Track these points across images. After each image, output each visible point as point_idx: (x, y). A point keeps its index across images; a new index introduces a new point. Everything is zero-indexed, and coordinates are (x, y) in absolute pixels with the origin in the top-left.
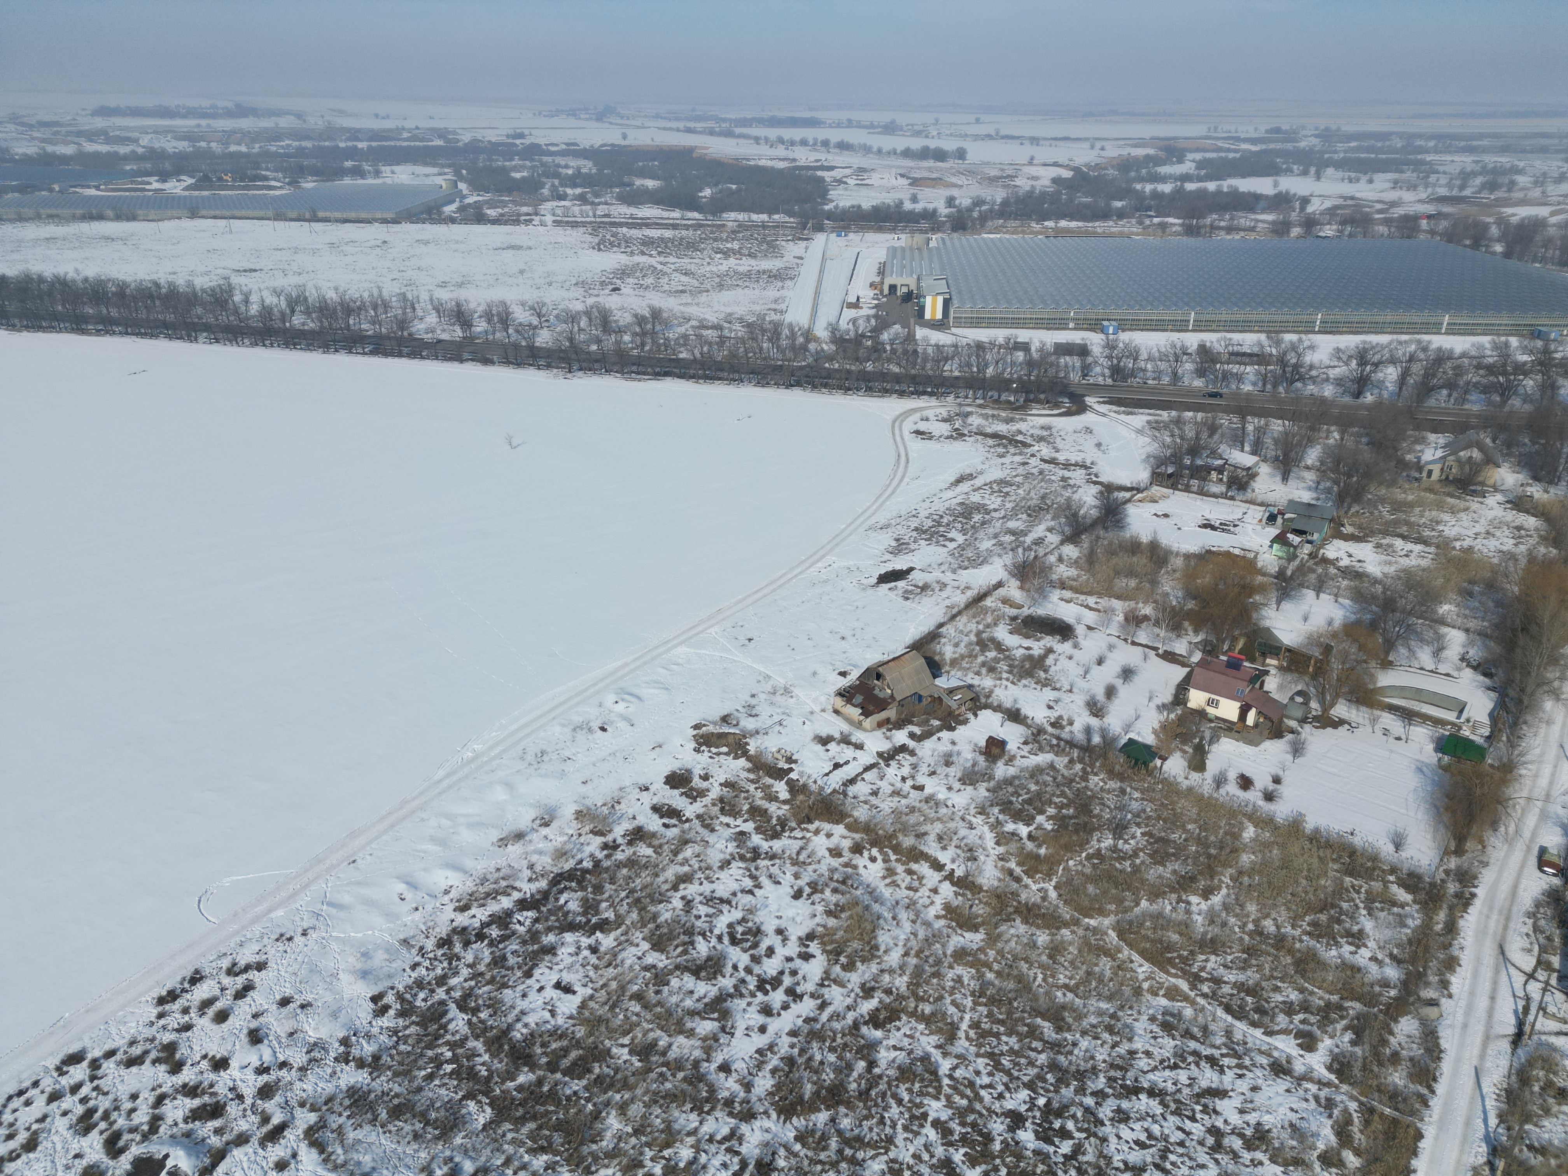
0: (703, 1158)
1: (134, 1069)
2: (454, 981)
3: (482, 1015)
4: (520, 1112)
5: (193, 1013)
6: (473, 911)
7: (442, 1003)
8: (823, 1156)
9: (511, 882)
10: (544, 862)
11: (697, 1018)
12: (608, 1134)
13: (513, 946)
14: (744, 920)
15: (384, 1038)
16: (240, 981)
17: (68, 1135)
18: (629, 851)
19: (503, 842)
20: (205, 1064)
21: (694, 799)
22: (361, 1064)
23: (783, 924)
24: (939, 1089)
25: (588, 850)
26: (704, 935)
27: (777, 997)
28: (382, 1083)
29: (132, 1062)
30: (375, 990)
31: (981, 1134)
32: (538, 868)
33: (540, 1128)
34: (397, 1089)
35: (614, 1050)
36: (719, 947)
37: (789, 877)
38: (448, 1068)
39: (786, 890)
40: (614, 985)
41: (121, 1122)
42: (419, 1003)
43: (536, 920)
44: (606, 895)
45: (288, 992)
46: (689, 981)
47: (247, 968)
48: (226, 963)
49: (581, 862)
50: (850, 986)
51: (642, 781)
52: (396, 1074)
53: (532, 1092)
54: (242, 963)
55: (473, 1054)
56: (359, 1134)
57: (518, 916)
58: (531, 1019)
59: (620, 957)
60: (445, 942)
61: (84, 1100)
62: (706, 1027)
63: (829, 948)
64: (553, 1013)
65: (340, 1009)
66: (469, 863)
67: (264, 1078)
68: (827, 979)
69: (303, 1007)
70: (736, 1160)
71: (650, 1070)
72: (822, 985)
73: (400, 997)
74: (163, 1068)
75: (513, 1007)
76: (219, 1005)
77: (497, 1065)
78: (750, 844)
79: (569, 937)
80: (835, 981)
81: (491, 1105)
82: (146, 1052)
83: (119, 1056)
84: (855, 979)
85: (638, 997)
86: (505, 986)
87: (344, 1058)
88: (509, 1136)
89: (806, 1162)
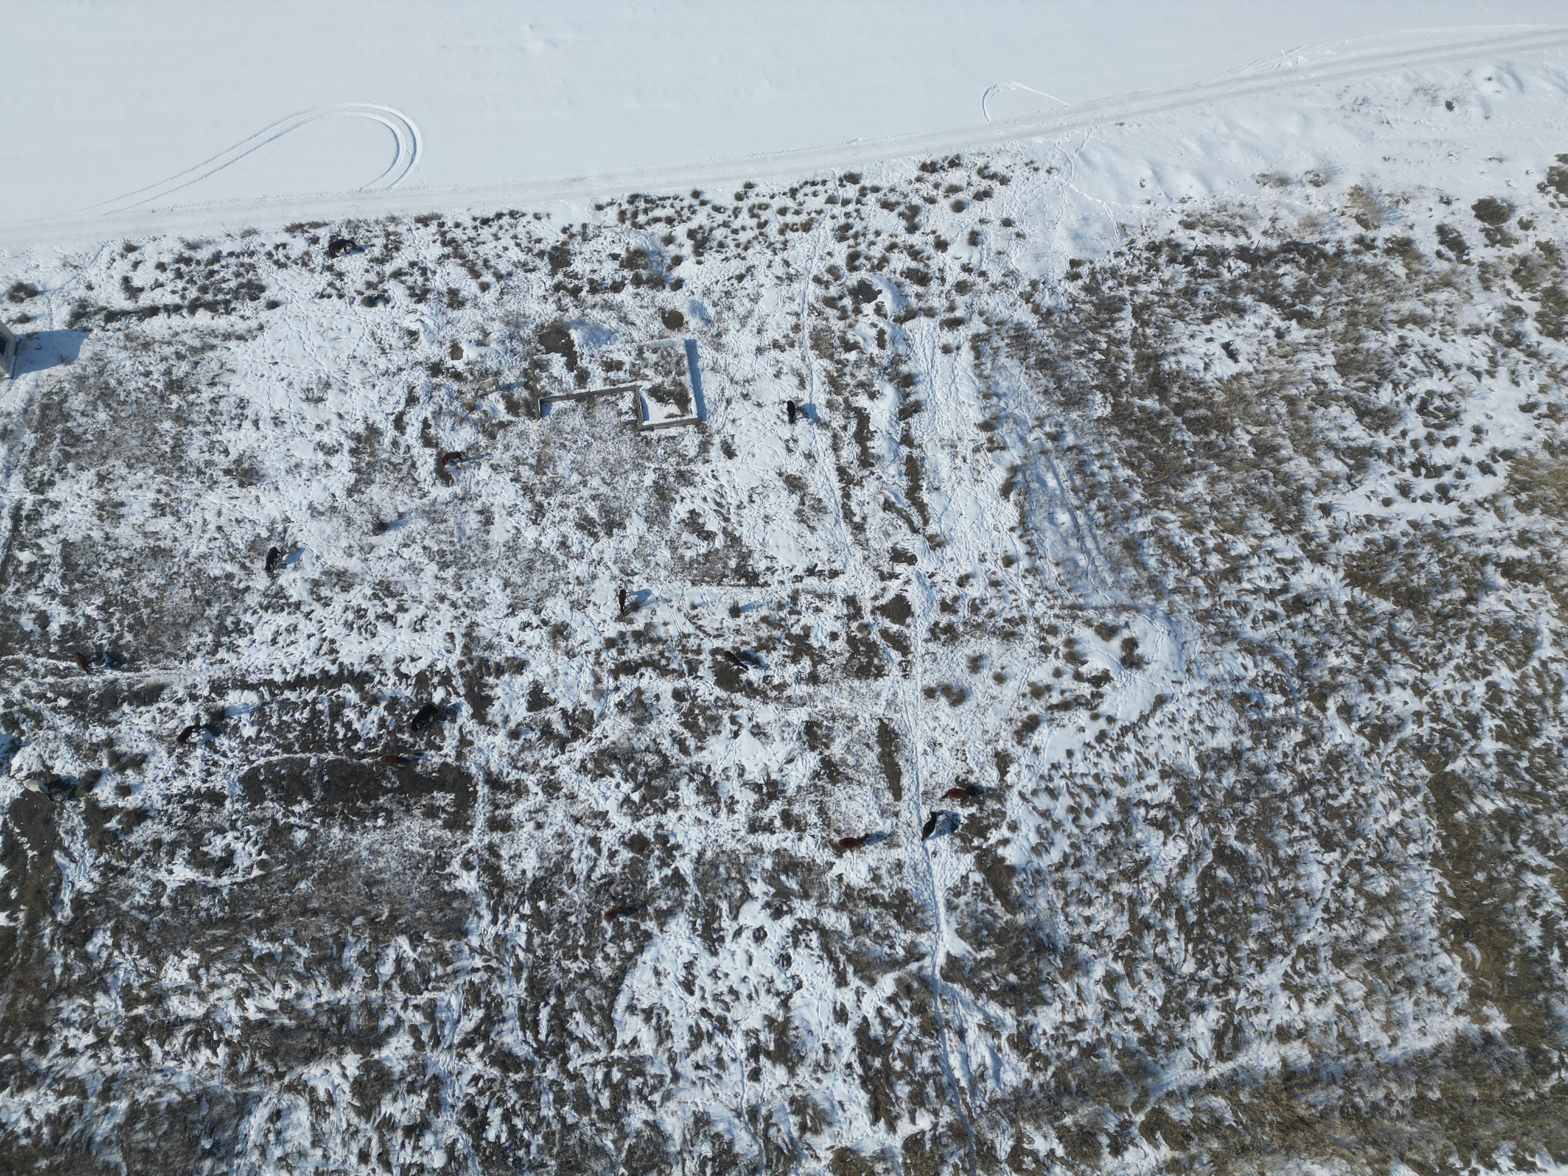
0: (1254, 561)
1: (885, 212)
2: (1142, 287)
3: (1149, 331)
4: (1132, 427)
5: (941, 191)
6: (1195, 233)
7: (1123, 300)
8: (1360, 632)
9: (1245, 224)
10: (1290, 223)
11: (1331, 453)
12: (1190, 491)
13: (1210, 287)
14: (1449, 397)
15: (1063, 300)
16: (985, 184)
17: (830, 234)
18: (1381, 259)
19: (1264, 179)
20: (931, 238)
21: (1493, 243)
22: (1036, 310)
23: (1487, 424)
24: (1521, 664)
25: (1341, 234)
26: (1396, 385)
27: (1425, 485)
28: (1043, 335)
29: (887, 206)
30: (1077, 256)
31: (1530, 724)
32: (1280, 225)
33: (1139, 448)
34: (1052, 347)
35: (1238, 431)
36: (1403, 405)
37: (1534, 385)
38: (1098, 356)
39: (1520, 395)
40: (1276, 377)
41: (863, 247)
42: (1104, 288)
43: (1245, 275)
44: (1327, 290)
45: (1014, 216)
46: (1349, 417)
47: (993, 177)
48: (981, 162)
49: (1325, 242)
50: (1509, 524)
51: (1450, 191)
52: (1057, 335)
53: (1150, 419)
54: (992, 170)
55: (1122, 358)
56: (1008, 362)
57: (1231, 262)
58: (1186, 360)
59: (1299, 356)
60: (1154, 248)
61: (847, 215)
62: (1334, 465)
63: (1518, 477)
64: (1207, 367)
65: (1043, 255)
66: (1219, 183)
67: (964, 276)
68: (1491, 502)
69: (1018, 235)
70: (1281, 581)
71: (1258, 467)
72: (1480, 504)
73: (1093, 274)
74: (904, 223)
75: (1177, 340)
76: (961, 196)
77: (1135, 379)
78: (1517, 327)
79: (1265, 309)
80: (1497, 510)
81: (1114, 406)
82: (898, 203)
83: (880, 195)
84: (1520, 521)
85: (1291, 401)
86: (1181, 318)
87: (1027, 297)
88: (1113, 438)
89: (1341, 626)
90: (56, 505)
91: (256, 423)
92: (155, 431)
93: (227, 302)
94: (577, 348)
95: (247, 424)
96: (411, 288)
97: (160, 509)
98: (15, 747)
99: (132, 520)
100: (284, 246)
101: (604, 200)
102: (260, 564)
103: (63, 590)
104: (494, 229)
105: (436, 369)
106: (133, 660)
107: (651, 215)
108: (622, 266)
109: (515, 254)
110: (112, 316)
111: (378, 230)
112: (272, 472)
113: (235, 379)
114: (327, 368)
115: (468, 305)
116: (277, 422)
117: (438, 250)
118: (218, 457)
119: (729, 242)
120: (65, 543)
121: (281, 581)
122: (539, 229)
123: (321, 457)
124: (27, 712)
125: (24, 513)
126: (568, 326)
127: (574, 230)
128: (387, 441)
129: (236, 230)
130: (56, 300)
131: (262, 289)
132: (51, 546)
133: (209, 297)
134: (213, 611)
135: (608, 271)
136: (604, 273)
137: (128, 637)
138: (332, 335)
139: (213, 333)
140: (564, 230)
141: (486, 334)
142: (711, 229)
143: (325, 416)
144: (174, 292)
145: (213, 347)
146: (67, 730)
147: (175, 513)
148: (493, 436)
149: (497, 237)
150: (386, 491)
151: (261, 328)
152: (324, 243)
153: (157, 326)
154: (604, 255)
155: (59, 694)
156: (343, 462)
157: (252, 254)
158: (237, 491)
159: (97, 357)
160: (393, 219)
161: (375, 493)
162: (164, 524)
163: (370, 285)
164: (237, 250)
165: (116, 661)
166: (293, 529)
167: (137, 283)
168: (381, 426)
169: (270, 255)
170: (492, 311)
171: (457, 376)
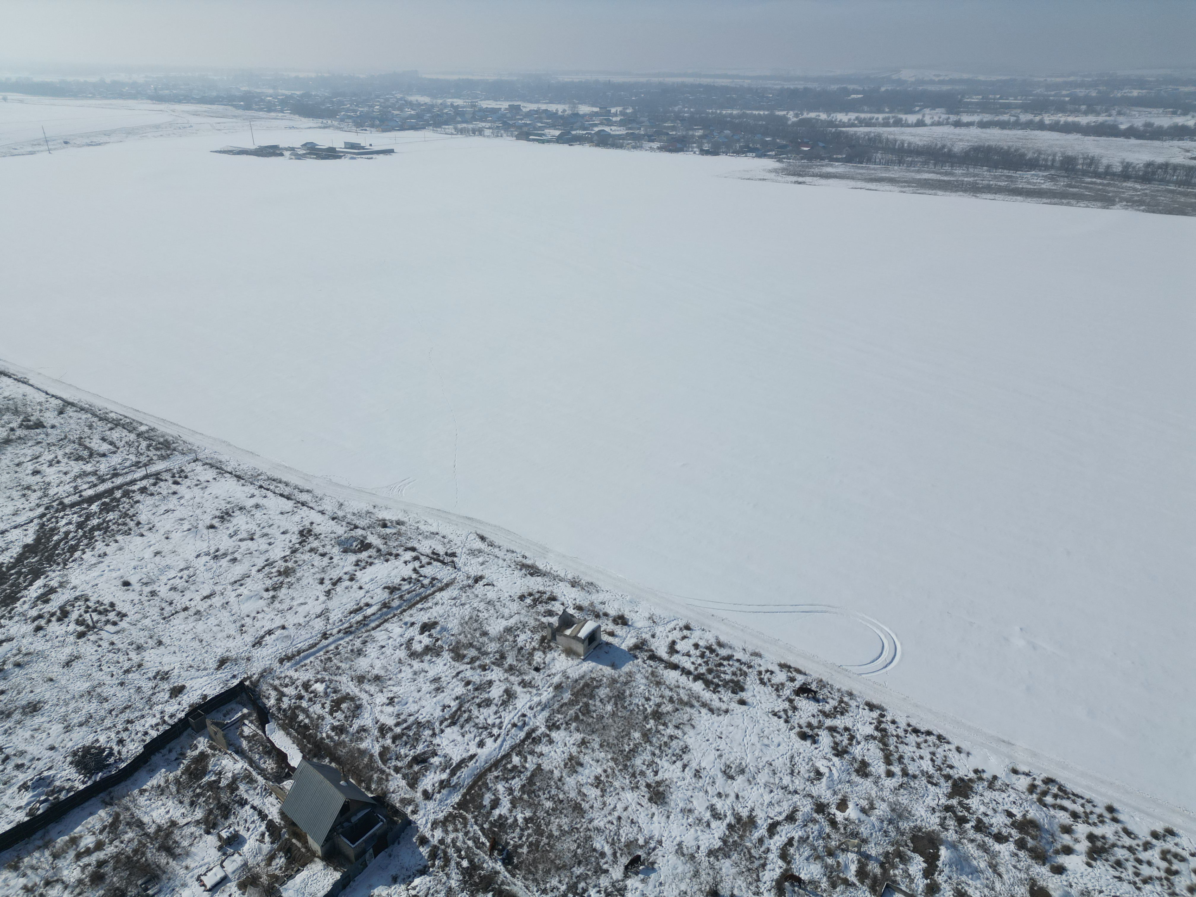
90: (551, 742)
91: (685, 766)
92: (629, 734)
93: (718, 685)
94: (940, 864)
95: (679, 764)
96: (836, 743)
97: (598, 782)
98: (423, 871)
99: (580, 778)
100: (772, 673)
101: (1022, 768)
102: (624, 860)
103: (517, 794)
104: (920, 740)
105: (821, 808)
106: (516, 867)
107: (1059, 801)
108: (1013, 825)
109: (926, 765)
110: (653, 657)
111: (837, 696)
112: (672, 804)
113: (691, 732)
114: (749, 760)
115: (870, 779)
116: (697, 774)
117: (870, 730)
118: (649, 773)
119: (1129, 865)
120: (539, 766)
121: (629, 882)
122: (955, 759)
123: (708, 815)
124: (445, 853)
125: (534, 735)
126: (942, 842)
127: (985, 776)
128: (756, 835)
129: (750, 649)
130: (633, 633)
131: (742, 689)
132: (531, 763)
133: (710, 677)
134: (578, 871)
135: (998, 822)
136: (993, 821)
137: (525, 850)
138: (766, 741)
139: (698, 698)
140: (976, 771)
141: (872, 807)
142: (1114, 845)
143: (728, 790)
144: (693, 663)
145: (692, 706)
146: (453, 883)
147: (603, 791)
148: (834, 886)
149: (918, 746)
150: (734, 870)
151: (727, 711)
152: (797, 684)
153: (672, 676)
154: (1000, 808)
155: (467, 857)
156: (719, 828)
157: (750, 667)
158: (645, 802)
159: (630, 674)
160: (850, 694)
161: (726, 866)
162: (593, 793)
163: (810, 725)
164: (743, 660)
165: (507, 861)
166: (659, 852)
167: (678, 647)
168: (759, 822)
169: (760, 673)
170: (886, 793)
171: (833, 823)
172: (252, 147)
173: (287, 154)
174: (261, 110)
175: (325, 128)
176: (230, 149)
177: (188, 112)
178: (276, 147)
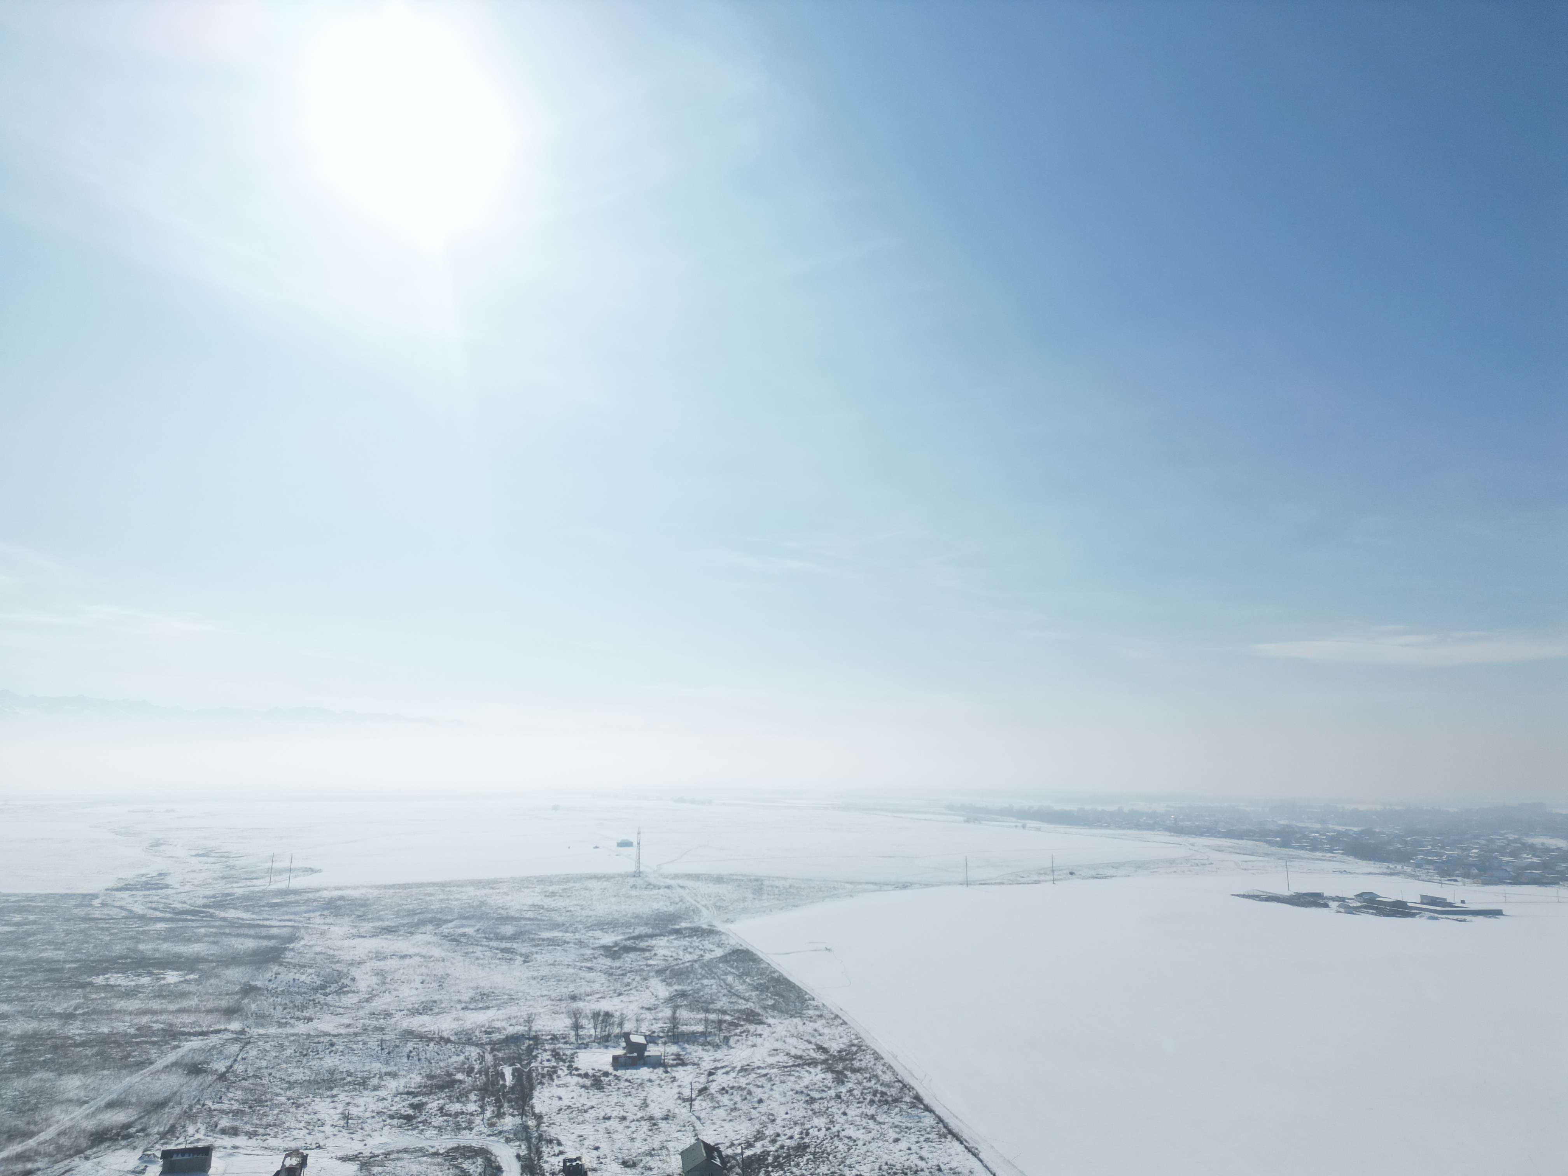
172: (1285, 892)
173: (1334, 905)
174: (1302, 848)
175: (1391, 874)
176: (1256, 893)
177: (1209, 846)
178: (1319, 895)
